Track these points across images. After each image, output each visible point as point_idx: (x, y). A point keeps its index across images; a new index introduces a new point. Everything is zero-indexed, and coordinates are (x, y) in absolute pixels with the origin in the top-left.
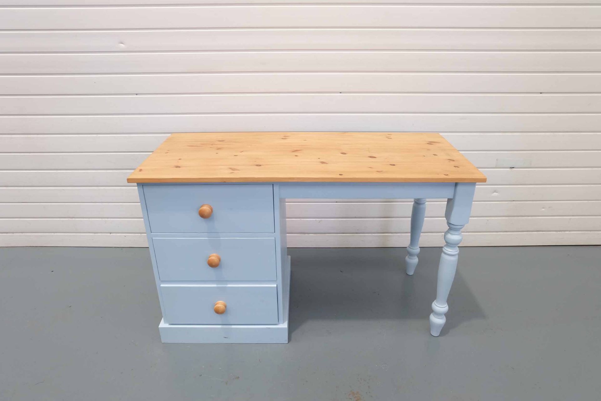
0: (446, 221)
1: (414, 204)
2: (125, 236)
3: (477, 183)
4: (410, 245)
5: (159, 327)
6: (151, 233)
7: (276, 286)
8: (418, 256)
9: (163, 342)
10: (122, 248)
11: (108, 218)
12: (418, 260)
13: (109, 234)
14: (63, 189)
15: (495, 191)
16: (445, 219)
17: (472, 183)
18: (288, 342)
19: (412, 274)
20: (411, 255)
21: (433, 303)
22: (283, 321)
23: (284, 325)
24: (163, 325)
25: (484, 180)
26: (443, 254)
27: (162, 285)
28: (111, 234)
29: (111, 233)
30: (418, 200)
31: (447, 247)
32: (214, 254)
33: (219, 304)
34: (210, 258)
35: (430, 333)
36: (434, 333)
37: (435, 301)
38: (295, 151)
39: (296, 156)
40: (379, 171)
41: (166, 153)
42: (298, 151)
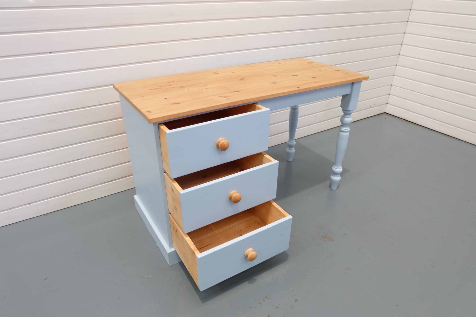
0: (342, 109)
1: (290, 111)
3: (362, 81)
4: (289, 140)
16: (341, 108)
17: (359, 81)
20: (290, 147)
25: (367, 78)
30: (295, 106)
33: (250, 252)
34: (232, 198)
35: (331, 189)
36: (334, 188)
37: (334, 166)
38: (242, 80)
39: (249, 82)
40: (314, 82)
41: (143, 97)
42: (244, 79)
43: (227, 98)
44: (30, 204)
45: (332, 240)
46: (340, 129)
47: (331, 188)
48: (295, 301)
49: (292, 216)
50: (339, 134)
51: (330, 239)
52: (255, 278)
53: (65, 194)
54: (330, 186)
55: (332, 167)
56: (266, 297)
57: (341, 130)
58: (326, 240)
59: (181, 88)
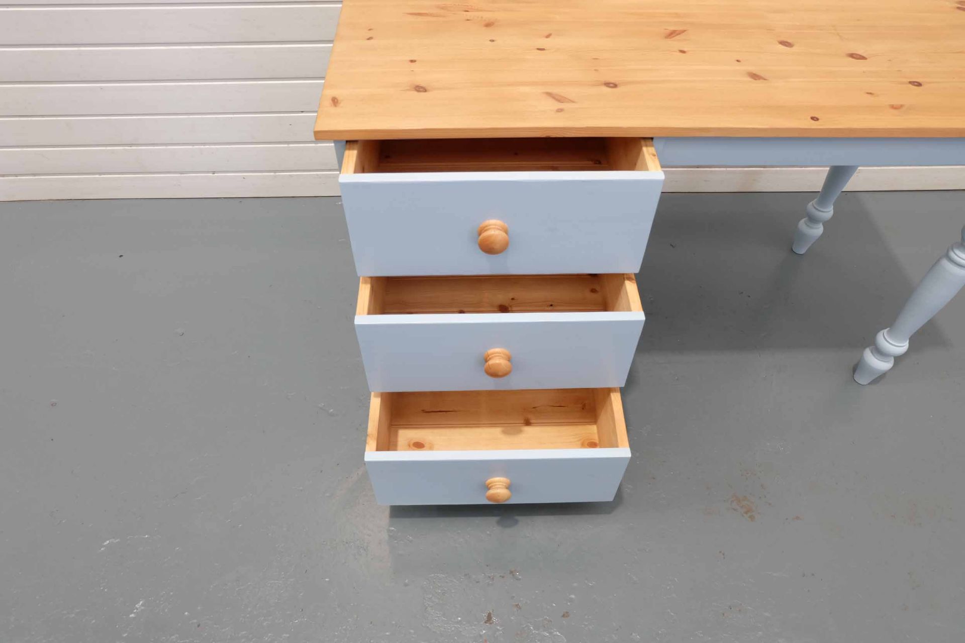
2: (244, 178)
8: (826, 224)
10: (241, 200)
11: (204, 144)
12: (822, 231)
13: (211, 175)
14: (101, 88)
19: (802, 253)
20: (813, 220)
21: (882, 332)
26: (945, 263)
28: (216, 174)
29: (214, 173)
31: (960, 251)
33: (496, 485)
34: (491, 362)
35: (853, 377)
36: (863, 380)
37: (885, 331)
38: (673, 35)
39: (683, 52)
40: (895, 106)
41: (368, 39)
42: (679, 36)
43: (561, 106)
44: (214, 174)
45: (752, 518)
46: (948, 251)
47: (854, 374)
48: (563, 616)
49: (632, 453)
50: (938, 261)
51: (746, 513)
52: (517, 518)
53: (275, 171)
54: (855, 369)
55: (879, 331)
56: (511, 572)
57: (952, 254)
58: (735, 510)
59: (485, 28)
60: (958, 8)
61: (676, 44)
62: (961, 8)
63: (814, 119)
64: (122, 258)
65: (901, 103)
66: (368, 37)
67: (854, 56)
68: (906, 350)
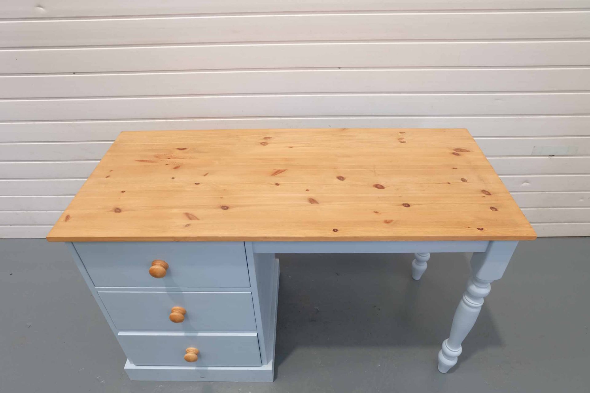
5: (125, 368)
6: (95, 286)
7: (255, 335)
9: (131, 380)
12: (427, 266)
15: (526, 181)
18: (274, 381)
19: (419, 279)
20: (419, 261)
21: (445, 341)
22: (267, 361)
23: (269, 367)
24: (129, 365)
27: (120, 334)
32: (178, 307)
38: (277, 173)
39: (277, 184)
40: (387, 221)
41: (107, 177)
42: (281, 173)
43: (189, 222)
59: (174, 169)
60: (454, 153)
61: (276, 179)
62: (455, 153)
63: (335, 230)
64: (11, 275)
65: (392, 219)
66: (107, 176)
67: (378, 186)
68: (461, 352)
